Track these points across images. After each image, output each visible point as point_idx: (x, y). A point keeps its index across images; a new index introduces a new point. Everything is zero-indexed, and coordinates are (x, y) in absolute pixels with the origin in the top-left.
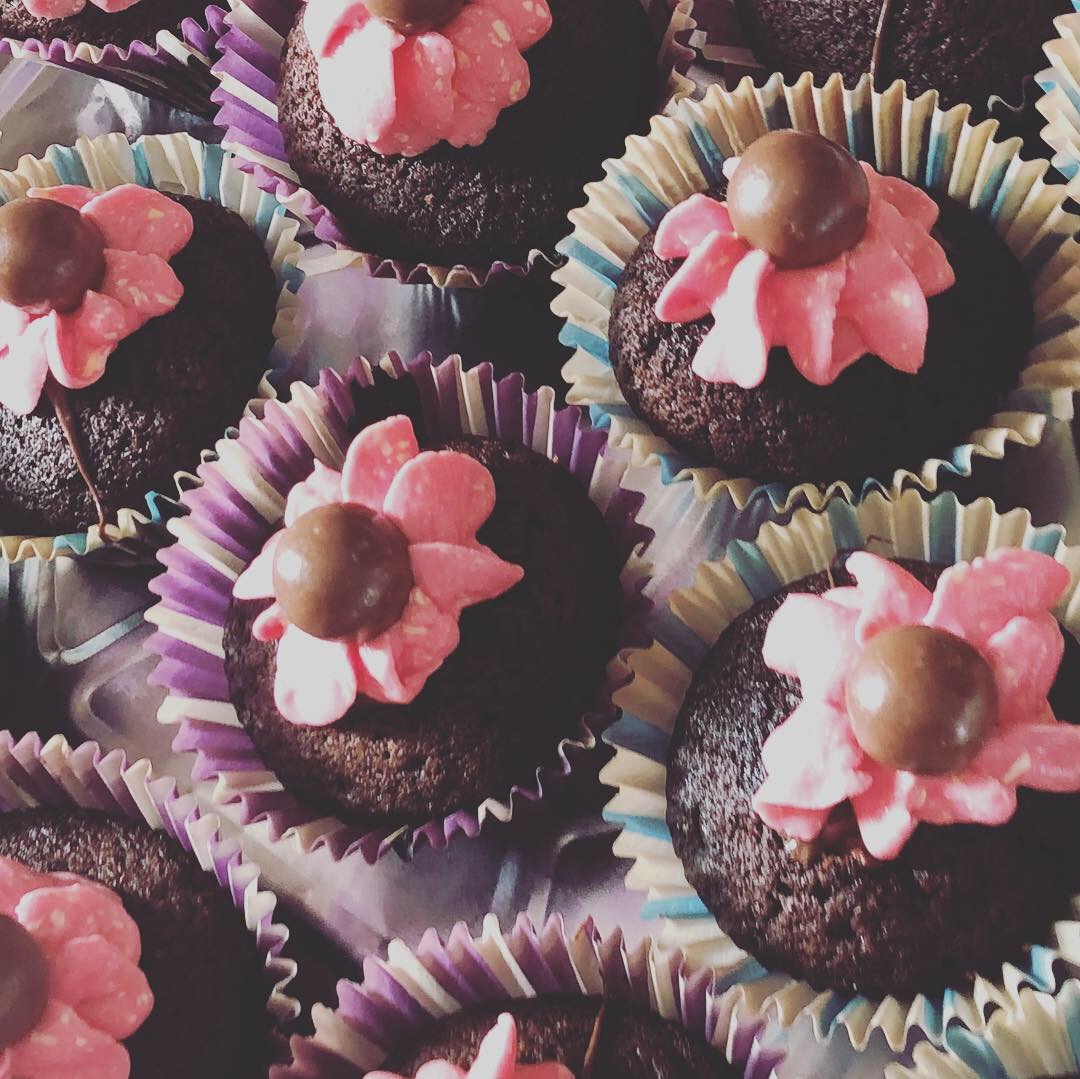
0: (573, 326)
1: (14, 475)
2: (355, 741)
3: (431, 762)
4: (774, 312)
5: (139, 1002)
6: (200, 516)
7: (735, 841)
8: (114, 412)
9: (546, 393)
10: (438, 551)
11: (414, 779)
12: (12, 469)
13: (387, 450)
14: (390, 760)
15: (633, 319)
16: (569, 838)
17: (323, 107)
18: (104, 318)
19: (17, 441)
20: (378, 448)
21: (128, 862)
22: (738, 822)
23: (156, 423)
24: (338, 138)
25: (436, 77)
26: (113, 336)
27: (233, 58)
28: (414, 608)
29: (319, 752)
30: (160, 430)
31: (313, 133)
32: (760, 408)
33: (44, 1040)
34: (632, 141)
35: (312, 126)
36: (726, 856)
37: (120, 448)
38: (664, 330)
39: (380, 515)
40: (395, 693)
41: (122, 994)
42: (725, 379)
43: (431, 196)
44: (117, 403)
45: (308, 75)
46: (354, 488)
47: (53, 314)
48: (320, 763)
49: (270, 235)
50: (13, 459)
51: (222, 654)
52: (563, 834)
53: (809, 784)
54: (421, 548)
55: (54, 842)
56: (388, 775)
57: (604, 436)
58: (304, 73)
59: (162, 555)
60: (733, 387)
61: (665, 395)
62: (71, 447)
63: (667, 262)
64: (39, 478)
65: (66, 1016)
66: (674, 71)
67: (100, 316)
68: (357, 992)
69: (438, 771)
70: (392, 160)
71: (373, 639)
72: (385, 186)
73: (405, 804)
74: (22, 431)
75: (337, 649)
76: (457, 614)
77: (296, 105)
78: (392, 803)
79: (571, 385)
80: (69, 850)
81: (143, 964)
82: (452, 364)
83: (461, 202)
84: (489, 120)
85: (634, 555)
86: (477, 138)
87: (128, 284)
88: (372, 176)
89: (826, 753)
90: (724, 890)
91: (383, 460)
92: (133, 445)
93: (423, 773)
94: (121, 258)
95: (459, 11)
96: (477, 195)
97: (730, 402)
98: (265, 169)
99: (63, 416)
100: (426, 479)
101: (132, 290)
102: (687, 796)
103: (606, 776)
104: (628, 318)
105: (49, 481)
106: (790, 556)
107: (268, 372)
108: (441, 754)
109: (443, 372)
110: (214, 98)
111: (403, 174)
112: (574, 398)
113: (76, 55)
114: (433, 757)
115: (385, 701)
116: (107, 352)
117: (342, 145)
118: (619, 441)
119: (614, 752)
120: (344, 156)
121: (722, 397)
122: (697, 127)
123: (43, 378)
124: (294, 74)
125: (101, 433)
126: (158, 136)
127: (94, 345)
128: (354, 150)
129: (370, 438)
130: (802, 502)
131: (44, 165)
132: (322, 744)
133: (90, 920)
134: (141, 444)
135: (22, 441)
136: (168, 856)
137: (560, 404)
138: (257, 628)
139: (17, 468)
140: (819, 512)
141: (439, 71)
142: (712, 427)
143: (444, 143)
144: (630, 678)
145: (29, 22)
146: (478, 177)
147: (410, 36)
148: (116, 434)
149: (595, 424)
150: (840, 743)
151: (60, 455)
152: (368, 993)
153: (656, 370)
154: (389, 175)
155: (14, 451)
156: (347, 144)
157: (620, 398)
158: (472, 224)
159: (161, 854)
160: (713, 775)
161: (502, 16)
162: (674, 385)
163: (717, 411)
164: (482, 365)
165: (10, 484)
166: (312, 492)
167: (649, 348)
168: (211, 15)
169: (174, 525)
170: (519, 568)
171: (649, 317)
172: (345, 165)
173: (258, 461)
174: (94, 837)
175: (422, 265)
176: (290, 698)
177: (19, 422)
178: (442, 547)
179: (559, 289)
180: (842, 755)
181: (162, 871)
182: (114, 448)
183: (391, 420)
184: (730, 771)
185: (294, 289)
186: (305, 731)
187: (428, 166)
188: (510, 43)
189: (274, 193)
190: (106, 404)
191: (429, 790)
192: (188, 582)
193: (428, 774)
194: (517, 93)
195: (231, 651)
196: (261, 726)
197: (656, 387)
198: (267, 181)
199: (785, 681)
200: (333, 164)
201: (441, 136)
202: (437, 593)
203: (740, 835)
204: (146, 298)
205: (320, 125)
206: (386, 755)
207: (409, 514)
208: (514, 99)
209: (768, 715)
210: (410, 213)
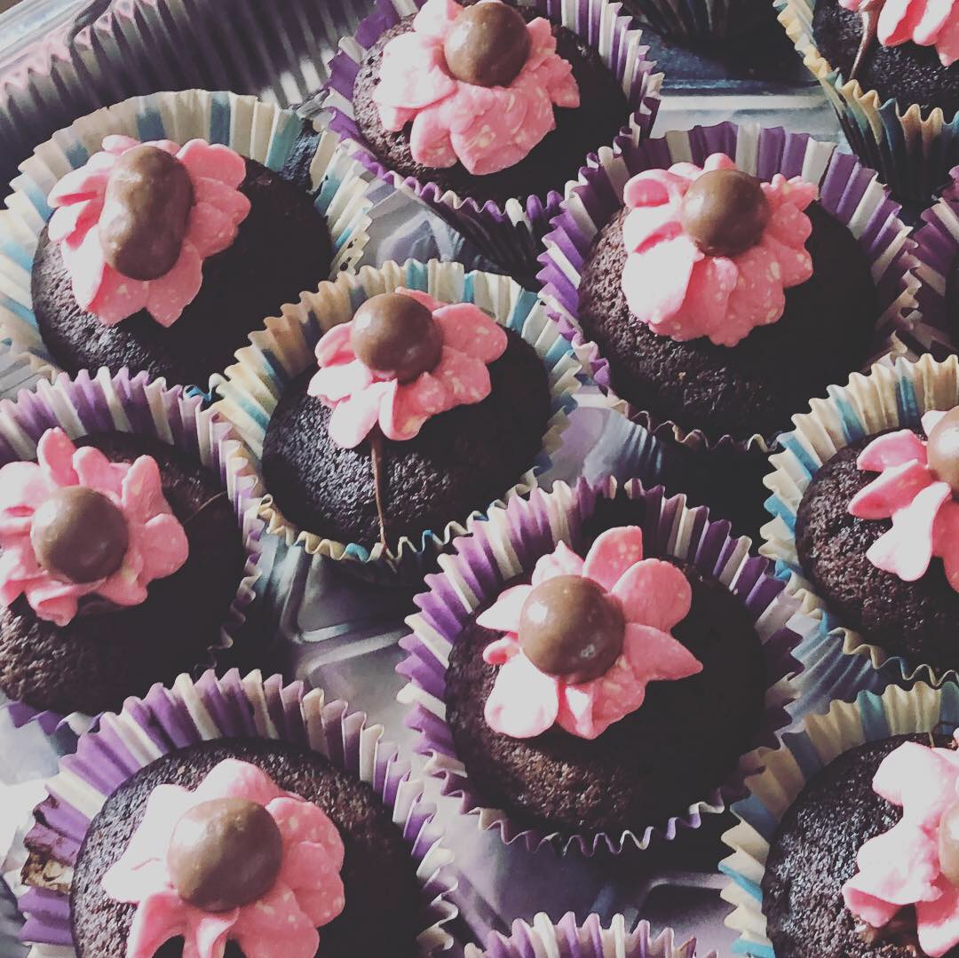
0: (777, 500)
1: (322, 490)
2: (538, 757)
3: (592, 789)
4: (943, 530)
5: (335, 902)
6: (462, 559)
7: (815, 913)
8: (415, 465)
9: (745, 541)
10: (648, 633)
11: (576, 798)
12: (322, 485)
13: (622, 549)
14: (561, 779)
15: (825, 506)
16: (661, 882)
17: (620, 288)
18: (431, 395)
19: (333, 466)
20: (616, 545)
21: (339, 800)
22: (821, 900)
23: (444, 482)
24: (625, 312)
25: (719, 290)
26: (432, 410)
27: (561, 234)
28: (617, 670)
29: (506, 757)
30: (445, 487)
31: (607, 304)
32: (909, 599)
33: (266, 909)
34: (854, 377)
35: (607, 299)
36: (805, 923)
37: (411, 492)
38: (849, 520)
39: (609, 594)
40: (585, 729)
41: (324, 894)
42: (890, 569)
43: (684, 374)
44: (419, 459)
45: (614, 261)
46: (592, 569)
47: (395, 382)
48: (505, 767)
49: (556, 368)
50: (326, 478)
51: (446, 664)
52: (656, 877)
53: (892, 884)
54: (636, 628)
55: (287, 768)
56: (556, 790)
57: (782, 586)
58: (612, 259)
59: (428, 579)
60: (894, 577)
61: (836, 568)
62: (375, 481)
63: (861, 471)
64: (342, 497)
65: (287, 896)
66: (894, 334)
67: (428, 393)
68: (500, 942)
69: (596, 797)
70: (662, 339)
71: (581, 684)
72: (651, 357)
73: (563, 815)
74: (339, 460)
75: (549, 683)
76: (645, 683)
77: (598, 280)
78: (552, 813)
79: (765, 541)
80: (296, 777)
81: (343, 874)
82: (678, 500)
83: (705, 384)
84: (744, 332)
85: (785, 678)
86: (732, 341)
87: (453, 375)
88: (644, 347)
89: (911, 865)
90: (797, 949)
91: (618, 555)
92: (422, 492)
93: (583, 796)
94: (454, 356)
95: (749, 248)
96: (719, 382)
97: (887, 587)
98: (568, 321)
99: (377, 456)
100: (649, 578)
101: (455, 380)
102: (783, 870)
103: (728, 837)
104: (820, 504)
105: (349, 501)
106: (902, 715)
107: (536, 467)
108: (603, 786)
109: (671, 504)
110: (540, 258)
111: (667, 352)
112: (764, 551)
113: (442, 199)
114: (594, 787)
115: (575, 734)
116: (423, 420)
117: (626, 318)
118: (793, 592)
119: (738, 822)
120: (625, 327)
121: (882, 582)
122: (904, 380)
123: (371, 426)
124: (603, 258)
125: (400, 477)
126: (486, 274)
127: (415, 413)
128: (634, 325)
129: (612, 536)
130: (923, 676)
131: (401, 271)
132: (511, 753)
133: (313, 831)
134: (428, 493)
135: (337, 467)
136: (370, 804)
137: (753, 552)
138: (487, 653)
139: (327, 486)
140: (936, 688)
141: (723, 286)
142: (867, 603)
143: (706, 338)
144: (761, 770)
145: (409, 164)
146: (723, 370)
147: (709, 255)
148: (411, 481)
149: (778, 575)
150: (925, 860)
151: (364, 484)
152: (511, 945)
153: (834, 547)
154: (656, 350)
155: (328, 472)
156: (631, 319)
157: (795, 560)
158: (709, 403)
159: (365, 800)
160: (809, 859)
161: (779, 261)
162: (846, 563)
163: (875, 591)
164: (702, 507)
165: (318, 496)
166: (556, 563)
167: (832, 530)
168: (550, 198)
169: (443, 560)
170: (701, 664)
171: (838, 508)
172: (624, 334)
173: (513, 530)
174: (317, 774)
175: (670, 422)
176: (498, 710)
177: (338, 452)
178: (653, 631)
179: (772, 469)
180: (924, 871)
181: (363, 813)
182: (407, 490)
183: (630, 528)
184: (825, 861)
185: (567, 412)
186: (500, 739)
187: (689, 351)
188: (779, 281)
189: (571, 340)
190: (410, 458)
191: (583, 810)
192: (440, 603)
193: (587, 798)
194: (771, 319)
195: (455, 665)
196: (464, 726)
197: (831, 560)
198: (566, 330)
199: (884, 805)
200: (615, 330)
201: (706, 333)
202: (636, 663)
203: (820, 911)
204: (463, 390)
205: (614, 300)
206: (559, 774)
207: (630, 599)
208: (768, 321)
209: (865, 826)
210: (664, 381)
